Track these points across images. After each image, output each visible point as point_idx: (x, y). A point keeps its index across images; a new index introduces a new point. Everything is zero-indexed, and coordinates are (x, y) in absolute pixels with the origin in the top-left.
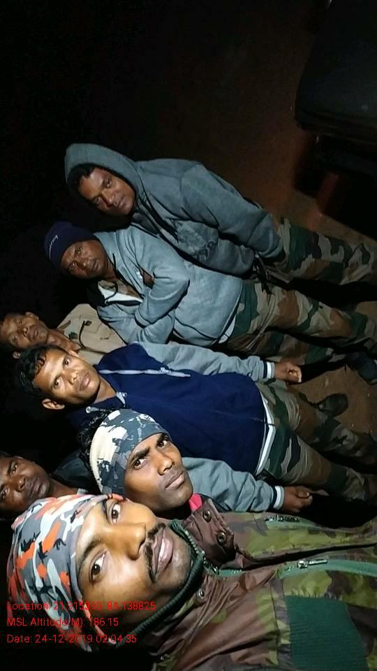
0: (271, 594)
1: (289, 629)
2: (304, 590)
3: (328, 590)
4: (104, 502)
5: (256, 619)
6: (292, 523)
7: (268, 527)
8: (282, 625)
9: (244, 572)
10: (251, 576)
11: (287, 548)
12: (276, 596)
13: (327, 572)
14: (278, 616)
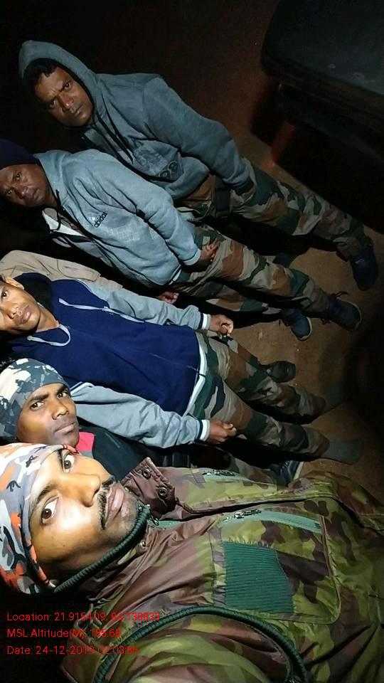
0: (210, 540)
1: (225, 572)
2: (241, 537)
3: (262, 538)
4: (60, 451)
5: (195, 562)
6: (228, 477)
7: (206, 481)
8: (218, 568)
9: (183, 522)
10: (189, 526)
11: (224, 500)
12: (214, 541)
13: (262, 521)
14: (215, 560)
